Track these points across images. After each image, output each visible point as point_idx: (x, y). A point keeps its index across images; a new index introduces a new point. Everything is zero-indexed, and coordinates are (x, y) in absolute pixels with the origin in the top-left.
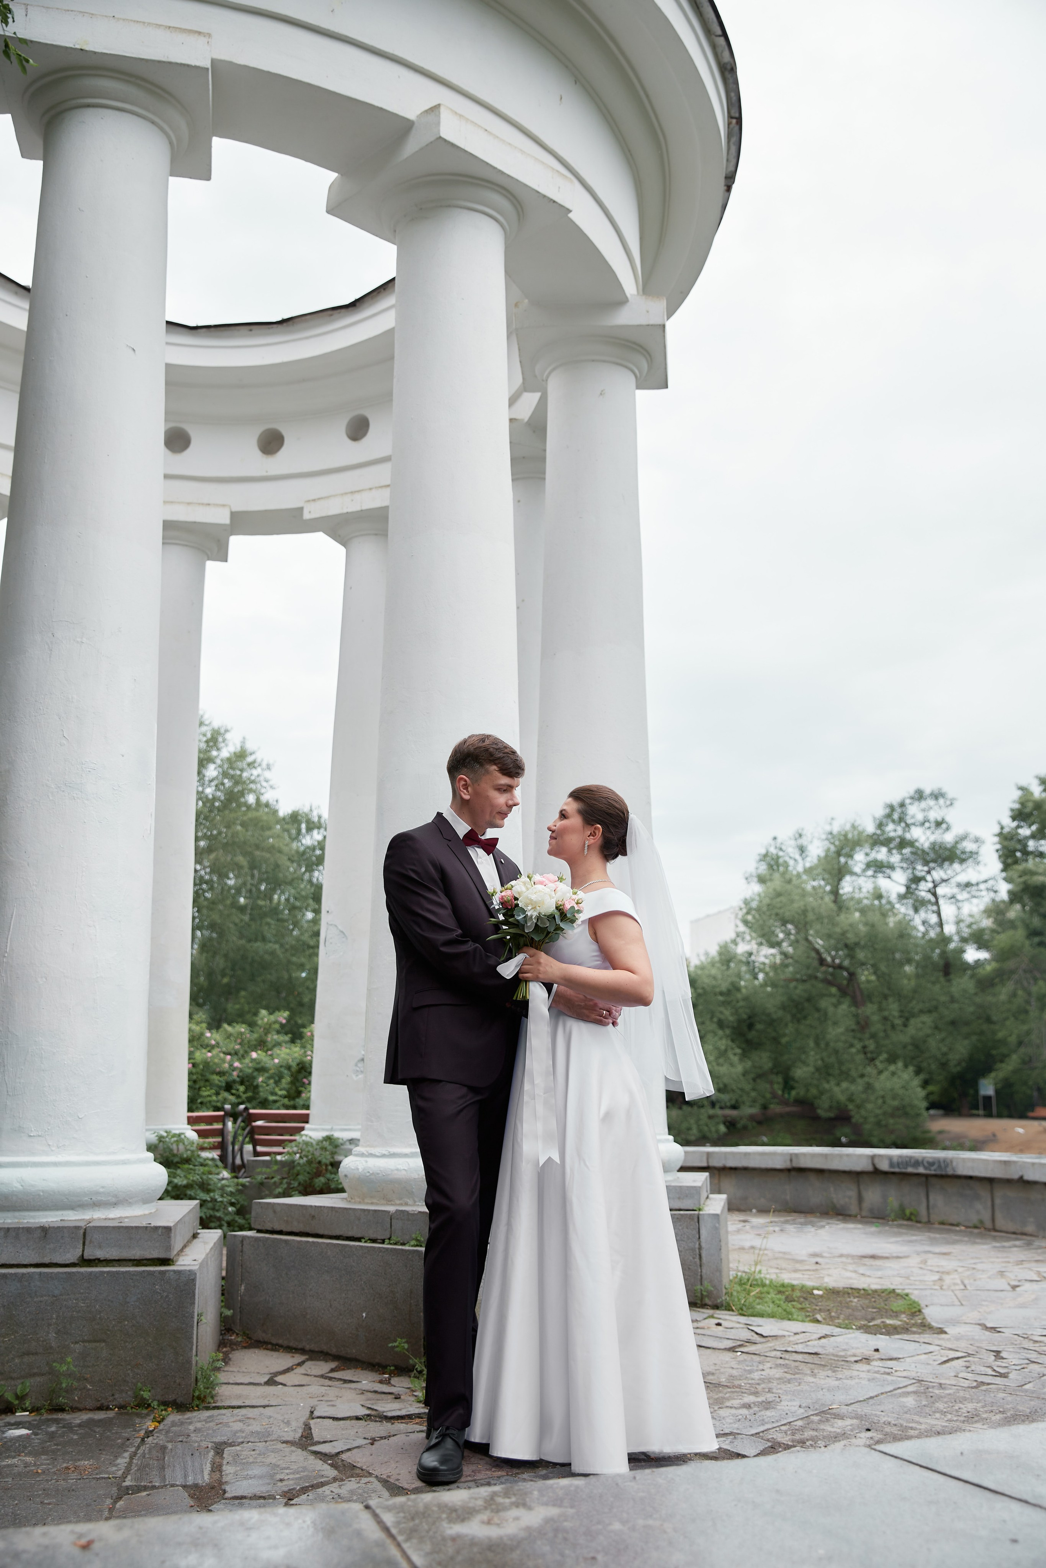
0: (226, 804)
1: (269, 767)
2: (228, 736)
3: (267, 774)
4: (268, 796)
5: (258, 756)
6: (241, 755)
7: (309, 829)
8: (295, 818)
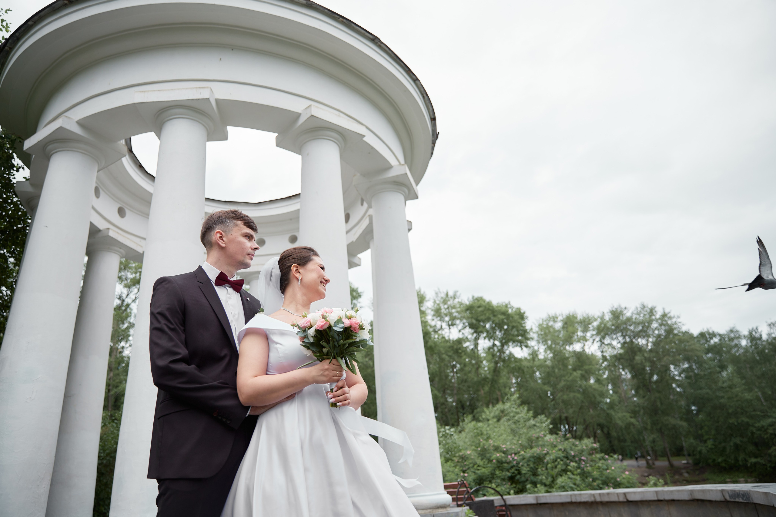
0: (666, 337)
1: (678, 317)
2: (656, 309)
3: (679, 320)
4: (684, 329)
5: (672, 314)
6: (664, 315)
7: (711, 338)
8: (702, 335)
